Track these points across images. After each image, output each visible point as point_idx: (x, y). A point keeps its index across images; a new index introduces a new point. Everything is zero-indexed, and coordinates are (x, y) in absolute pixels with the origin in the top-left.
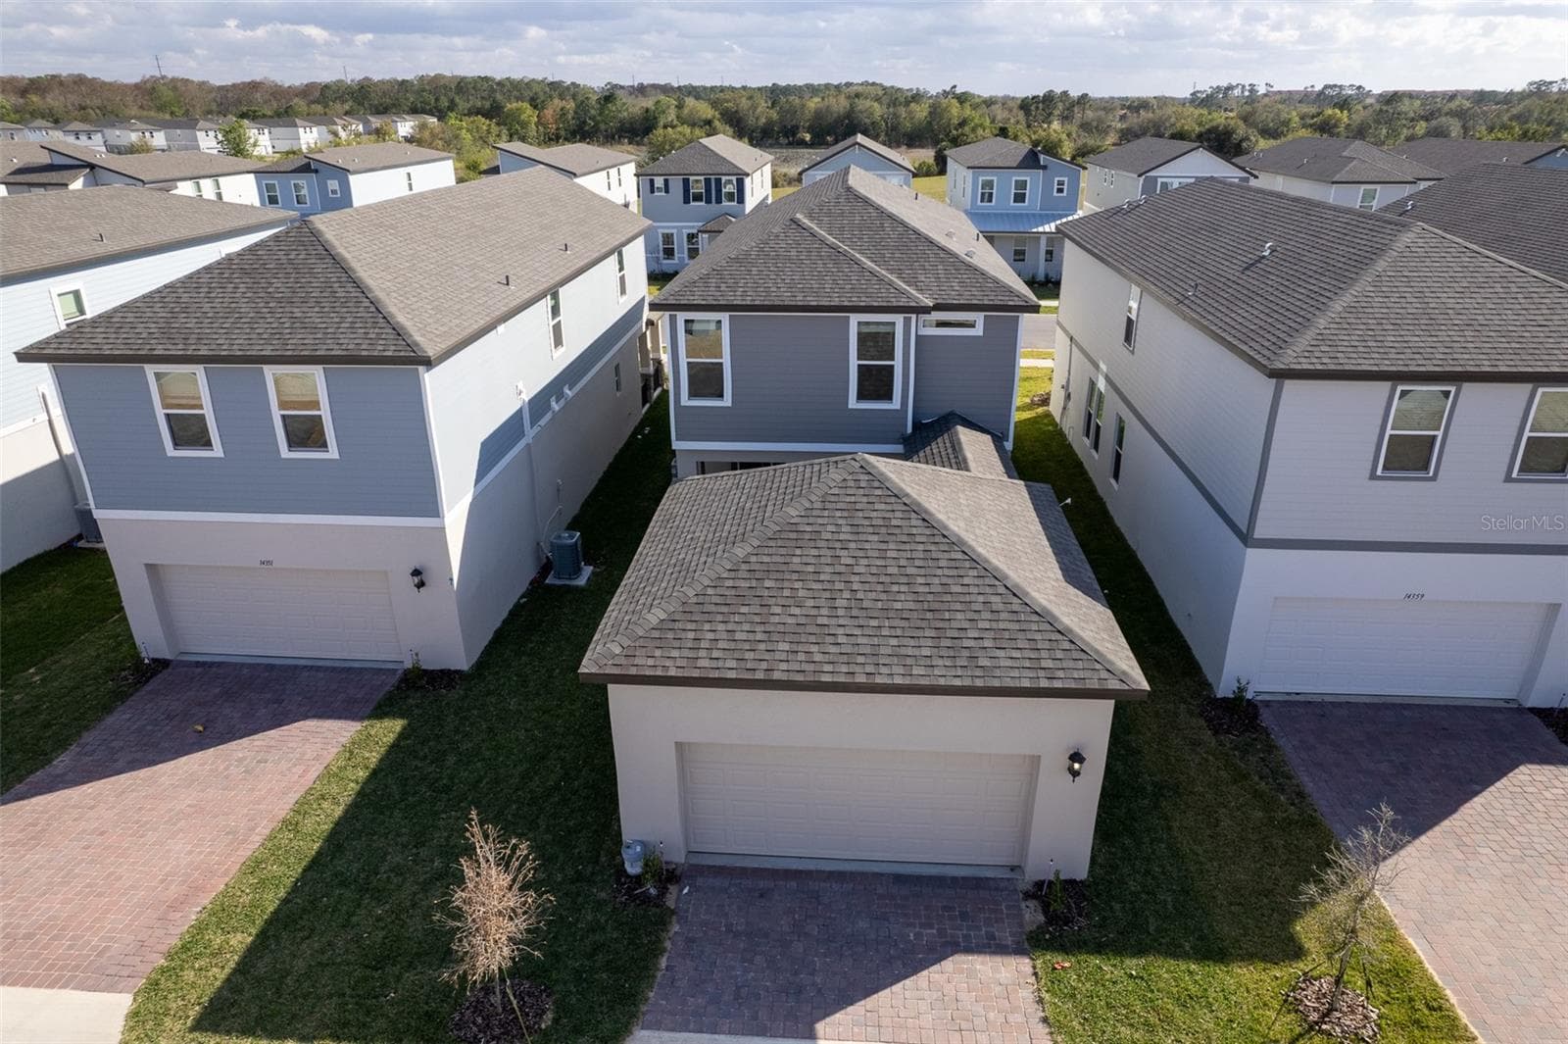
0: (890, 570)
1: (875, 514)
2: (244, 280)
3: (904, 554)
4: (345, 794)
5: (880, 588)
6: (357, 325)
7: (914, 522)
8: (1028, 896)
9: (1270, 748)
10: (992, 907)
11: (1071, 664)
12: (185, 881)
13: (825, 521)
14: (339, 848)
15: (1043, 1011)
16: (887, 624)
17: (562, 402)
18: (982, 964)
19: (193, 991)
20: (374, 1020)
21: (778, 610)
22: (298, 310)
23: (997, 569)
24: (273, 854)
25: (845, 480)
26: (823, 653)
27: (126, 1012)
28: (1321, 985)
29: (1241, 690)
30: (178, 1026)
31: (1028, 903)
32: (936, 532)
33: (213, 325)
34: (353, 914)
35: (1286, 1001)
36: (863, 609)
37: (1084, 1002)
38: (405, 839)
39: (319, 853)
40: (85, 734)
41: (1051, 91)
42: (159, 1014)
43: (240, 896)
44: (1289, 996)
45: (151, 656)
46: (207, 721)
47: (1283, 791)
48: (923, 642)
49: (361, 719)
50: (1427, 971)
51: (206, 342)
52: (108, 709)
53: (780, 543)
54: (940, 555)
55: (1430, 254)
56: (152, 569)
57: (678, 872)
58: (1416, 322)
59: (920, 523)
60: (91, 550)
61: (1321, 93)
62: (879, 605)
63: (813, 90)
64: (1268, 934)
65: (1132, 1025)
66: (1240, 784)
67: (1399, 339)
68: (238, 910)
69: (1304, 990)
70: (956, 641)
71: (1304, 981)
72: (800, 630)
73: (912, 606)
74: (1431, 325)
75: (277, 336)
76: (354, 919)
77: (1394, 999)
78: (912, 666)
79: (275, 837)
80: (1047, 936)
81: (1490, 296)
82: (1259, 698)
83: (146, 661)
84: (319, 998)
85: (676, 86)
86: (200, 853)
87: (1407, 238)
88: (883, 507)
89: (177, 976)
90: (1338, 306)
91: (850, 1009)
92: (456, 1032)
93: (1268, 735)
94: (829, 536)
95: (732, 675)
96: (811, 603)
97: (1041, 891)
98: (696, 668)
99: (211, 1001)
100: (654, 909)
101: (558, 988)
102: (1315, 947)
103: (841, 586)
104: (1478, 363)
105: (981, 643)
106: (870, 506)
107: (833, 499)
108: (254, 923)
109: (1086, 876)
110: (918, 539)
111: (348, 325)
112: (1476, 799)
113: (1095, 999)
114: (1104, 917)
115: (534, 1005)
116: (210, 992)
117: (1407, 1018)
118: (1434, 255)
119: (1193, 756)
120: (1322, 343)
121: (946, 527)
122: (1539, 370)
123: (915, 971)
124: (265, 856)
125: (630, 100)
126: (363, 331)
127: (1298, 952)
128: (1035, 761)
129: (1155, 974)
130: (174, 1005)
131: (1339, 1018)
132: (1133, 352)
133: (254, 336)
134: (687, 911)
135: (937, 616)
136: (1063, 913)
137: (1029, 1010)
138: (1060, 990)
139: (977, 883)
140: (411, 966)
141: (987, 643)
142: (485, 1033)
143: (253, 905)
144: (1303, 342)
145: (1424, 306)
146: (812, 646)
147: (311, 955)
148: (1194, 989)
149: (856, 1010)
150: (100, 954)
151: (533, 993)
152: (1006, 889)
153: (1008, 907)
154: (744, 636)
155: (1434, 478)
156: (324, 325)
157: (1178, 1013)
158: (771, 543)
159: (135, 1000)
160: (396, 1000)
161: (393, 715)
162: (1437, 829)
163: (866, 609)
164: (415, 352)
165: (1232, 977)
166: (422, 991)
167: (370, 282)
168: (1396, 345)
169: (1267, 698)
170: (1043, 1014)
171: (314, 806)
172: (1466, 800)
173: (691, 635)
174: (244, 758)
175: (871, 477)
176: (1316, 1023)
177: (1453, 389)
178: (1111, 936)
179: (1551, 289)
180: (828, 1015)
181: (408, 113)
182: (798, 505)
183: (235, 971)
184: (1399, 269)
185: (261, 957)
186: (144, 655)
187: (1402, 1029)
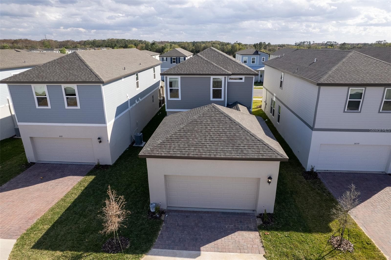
0: (220, 130)
1: (217, 117)
2: (58, 65)
3: (224, 127)
4: (78, 193)
5: (218, 135)
6: (86, 74)
7: (227, 119)
8: (258, 217)
9: (321, 183)
10: (248, 220)
11: (268, 152)
12: (34, 213)
13: (204, 119)
14: (76, 205)
15: (263, 244)
16: (220, 143)
17: (139, 102)
18: (245, 233)
19: (33, 239)
20: (81, 246)
21: (191, 140)
22: (71, 71)
23: (248, 130)
24: (58, 207)
25: (208, 110)
26: (203, 150)
27: (14, 244)
28: (337, 238)
29: (313, 169)
30: (28, 247)
31: (258, 219)
32: (232, 121)
33: (50, 75)
34: (78, 221)
35: (328, 242)
36: (213, 139)
37: (274, 242)
38: (93, 203)
39: (70, 206)
40: (11, 179)
41: (261, 42)
42: (23, 245)
43: (48, 216)
44: (329, 241)
45: (31, 162)
46: (44, 176)
47: (325, 193)
48: (229, 147)
49: (84, 176)
50: (366, 235)
51: (47, 78)
52: (18, 173)
53: (192, 124)
54: (234, 127)
55: (356, 58)
56: (31, 138)
57: (164, 211)
58: (354, 72)
59: (228, 119)
60: (18, 138)
61: (326, 44)
62: (218, 139)
63: (203, 42)
64: (322, 226)
65: (287, 248)
66: (313, 191)
67: (350, 76)
68: (47, 220)
69: (333, 239)
70: (238, 147)
71: (333, 237)
72: (197, 144)
73: (226, 139)
74: (358, 73)
75: (66, 77)
76: (78, 222)
77: (357, 242)
78: (226, 153)
79: (59, 203)
80: (263, 227)
81: (372, 67)
82: (317, 171)
83: (29, 163)
84: (67, 241)
85: (170, 42)
86: (38, 206)
87: (351, 54)
88: (219, 116)
89: (29, 235)
90: (334, 69)
91: (210, 244)
92: (103, 249)
93: (320, 180)
94: (205, 122)
95: (179, 155)
96: (200, 138)
97: (261, 216)
98: (169, 154)
99: (38, 241)
100: (158, 220)
101: (131, 238)
102: (335, 229)
103: (208, 134)
104: (370, 81)
105: (244, 148)
106: (216, 116)
107: (205, 114)
108: (51, 223)
109: (273, 212)
110: (228, 123)
111: (84, 75)
112: (376, 195)
113: (277, 242)
114: (278, 222)
115: (125, 242)
116: (37, 239)
117: (361, 246)
118: (357, 58)
119: (301, 185)
120: (330, 77)
121: (235, 120)
122: (386, 83)
123: (228, 235)
124: (55, 207)
125: (159, 45)
126: (87, 76)
127: (330, 230)
128: (259, 179)
129: (292, 236)
130: (28, 242)
131: (343, 246)
132: (282, 89)
133: (60, 77)
134: (167, 221)
135: (233, 141)
136: (267, 221)
137: (259, 244)
138: (267, 239)
139: (244, 214)
140: (92, 233)
141: (246, 148)
142: (111, 249)
143: (51, 219)
144: (325, 77)
145: (356, 69)
146: (200, 148)
147: (66, 230)
148: (303, 239)
149: (212, 244)
150: (9, 230)
151: (125, 240)
152: (252, 215)
153: (253, 220)
154: (182, 146)
155: (360, 112)
156: (78, 75)
157: (299, 245)
158: (190, 124)
159: (17, 241)
160: (88, 241)
161: (92, 175)
162: (366, 201)
163: (214, 139)
164: (100, 80)
165: (313, 236)
166: (95, 239)
167: (89, 65)
168: (349, 77)
169: (319, 171)
170: (262, 245)
171: (70, 196)
172: (373, 195)
173: (169, 146)
174: (52, 185)
175: (215, 109)
176: (337, 247)
177: (364, 89)
178: (280, 226)
179: (387, 65)
180: (204, 245)
181: (105, 47)
182: (197, 115)
183: (44, 234)
184: (349, 61)
185: (52, 231)
186: (28, 161)
187: (360, 249)
